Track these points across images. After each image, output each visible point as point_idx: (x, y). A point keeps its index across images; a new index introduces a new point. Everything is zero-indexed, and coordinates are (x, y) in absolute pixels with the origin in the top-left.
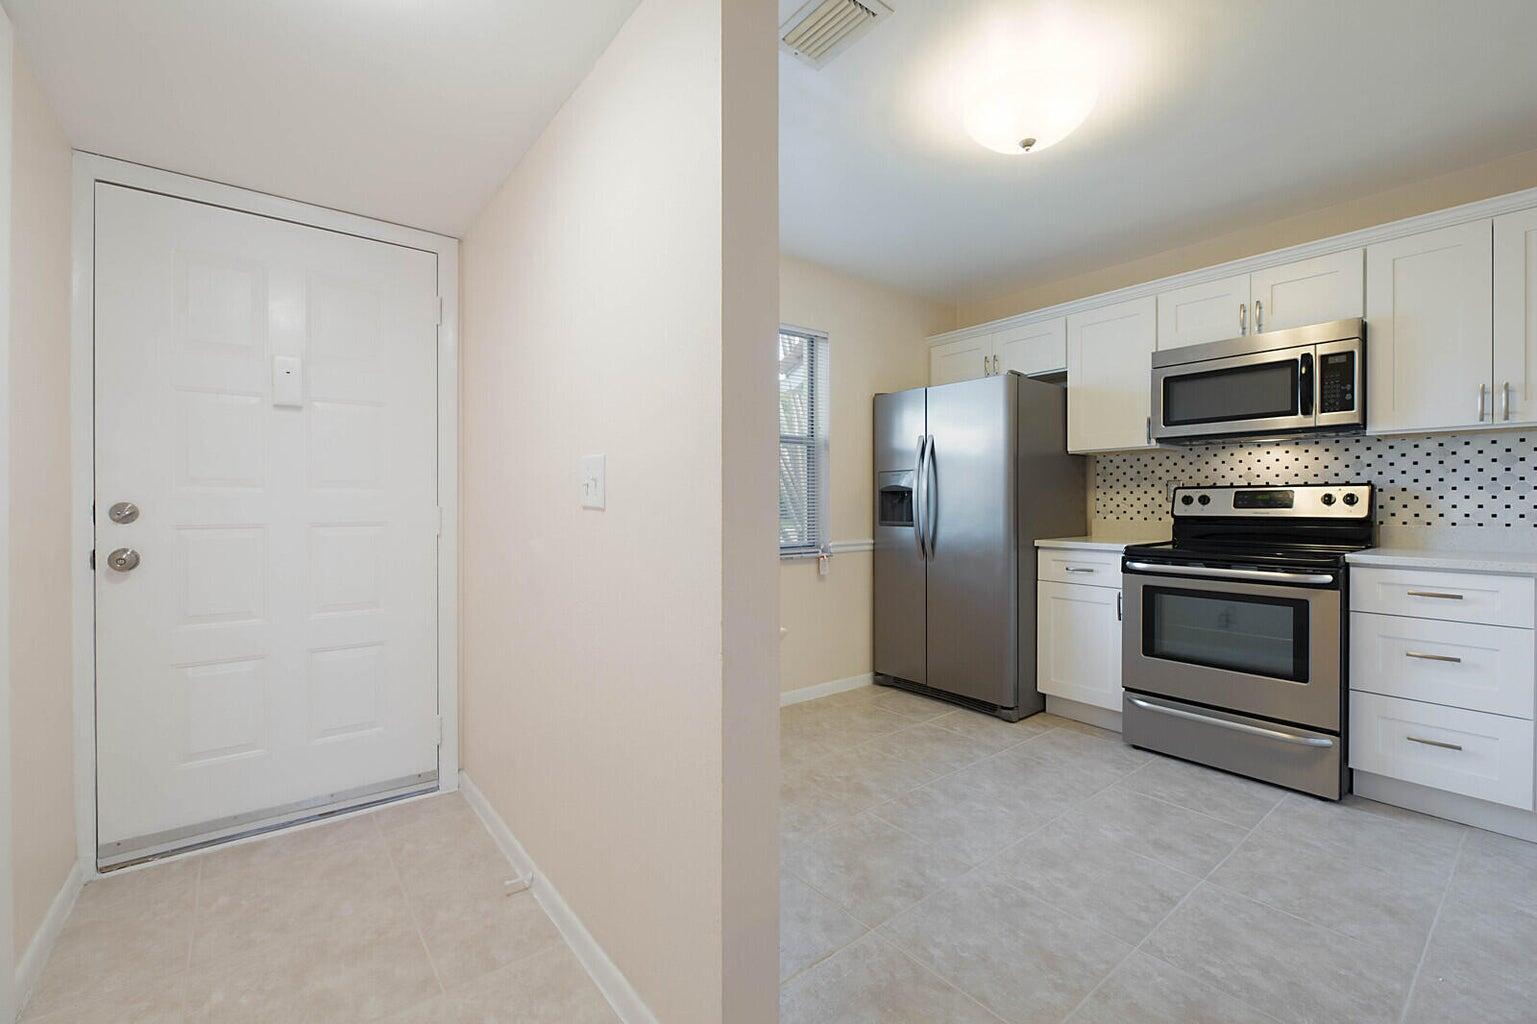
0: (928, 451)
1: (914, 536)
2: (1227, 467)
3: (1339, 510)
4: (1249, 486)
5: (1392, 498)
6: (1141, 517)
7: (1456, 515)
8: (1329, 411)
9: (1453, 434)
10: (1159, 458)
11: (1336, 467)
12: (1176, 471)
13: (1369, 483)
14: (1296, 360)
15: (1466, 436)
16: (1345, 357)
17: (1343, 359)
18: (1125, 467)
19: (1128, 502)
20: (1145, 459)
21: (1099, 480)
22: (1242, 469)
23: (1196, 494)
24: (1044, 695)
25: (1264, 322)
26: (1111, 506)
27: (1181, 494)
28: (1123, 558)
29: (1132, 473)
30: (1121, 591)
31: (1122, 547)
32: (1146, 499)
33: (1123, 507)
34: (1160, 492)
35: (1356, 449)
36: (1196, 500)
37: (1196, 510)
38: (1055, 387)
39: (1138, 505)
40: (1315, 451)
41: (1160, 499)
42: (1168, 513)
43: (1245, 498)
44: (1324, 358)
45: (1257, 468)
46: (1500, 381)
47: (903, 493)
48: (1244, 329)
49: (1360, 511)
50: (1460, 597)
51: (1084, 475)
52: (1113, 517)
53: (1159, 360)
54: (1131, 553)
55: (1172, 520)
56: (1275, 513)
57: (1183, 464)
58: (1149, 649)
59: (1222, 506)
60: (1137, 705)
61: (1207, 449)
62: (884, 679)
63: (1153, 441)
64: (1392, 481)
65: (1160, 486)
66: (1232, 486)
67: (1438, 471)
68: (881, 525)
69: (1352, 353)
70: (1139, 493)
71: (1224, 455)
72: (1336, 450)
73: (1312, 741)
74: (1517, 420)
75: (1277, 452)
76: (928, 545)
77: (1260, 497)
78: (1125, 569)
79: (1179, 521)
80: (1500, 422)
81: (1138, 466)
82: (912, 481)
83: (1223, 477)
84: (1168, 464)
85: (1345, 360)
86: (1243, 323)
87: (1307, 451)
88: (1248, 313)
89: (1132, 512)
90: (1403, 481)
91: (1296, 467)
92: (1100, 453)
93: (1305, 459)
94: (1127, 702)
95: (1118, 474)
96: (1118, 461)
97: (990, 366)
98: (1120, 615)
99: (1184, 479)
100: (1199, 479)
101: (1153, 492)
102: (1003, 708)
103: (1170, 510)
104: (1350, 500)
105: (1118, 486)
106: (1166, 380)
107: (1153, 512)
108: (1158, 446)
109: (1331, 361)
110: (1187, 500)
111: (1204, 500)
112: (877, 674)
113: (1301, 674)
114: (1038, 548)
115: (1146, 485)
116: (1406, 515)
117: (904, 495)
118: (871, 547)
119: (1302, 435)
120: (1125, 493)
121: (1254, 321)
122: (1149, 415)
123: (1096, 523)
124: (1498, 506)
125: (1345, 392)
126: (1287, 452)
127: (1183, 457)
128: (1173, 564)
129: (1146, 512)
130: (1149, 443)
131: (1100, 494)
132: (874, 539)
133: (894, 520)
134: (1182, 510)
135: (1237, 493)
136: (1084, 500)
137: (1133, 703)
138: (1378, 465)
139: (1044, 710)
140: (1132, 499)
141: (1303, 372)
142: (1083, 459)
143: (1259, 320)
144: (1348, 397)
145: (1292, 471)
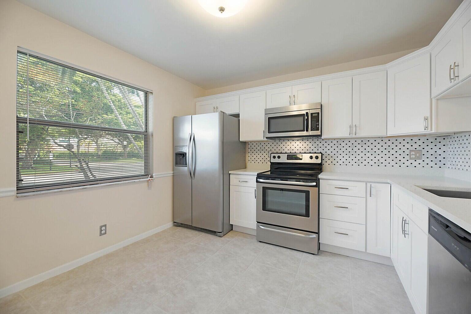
0: (192, 139)
1: (187, 170)
2: (284, 147)
3: (314, 161)
4: (291, 153)
5: (326, 157)
6: (261, 162)
7: (341, 163)
8: (313, 131)
9: (340, 139)
10: (267, 144)
11: (313, 147)
12: (271, 148)
13: (321, 153)
14: (304, 114)
15: (343, 139)
16: (317, 114)
17: (316, 115)
18: (257, 146)
19: (258, 157)
20: (262, 144)
21: (249, 150)
22: (288, 147)
23: (277, 155)
24: (232, 225)
25: (295, 102)
26: (253, 158)
27: (273, 155)
28: (256, 177)
29: (259, 148)
30: (256, 188)
31: (256, 174)
32: (263, 157)
33: (256, 159)
34: (267, 154)
35: (318, 142)
36: (277, 157)
37: (277, 160)
38: (236, 119)
39: (261, 159)
40: (308, 143)
41: (267, 157)
42: (269, 161)
43: (290, 157)
44: (312, 114)
45: (293, 148)
46: (354, 124)
47: (184, 154)
48: (290, 103)
49: (319, 161)
50: (348, 189)
51: (245, 148)
52: (253, 162)
53: (267, 111)
54: (259, 176)
55: (270, 163)
56: (298, 161)
57: (273, 146)
58: (264, 209)
59: (284, 159)
60: (261, 228)
61: (279, 141)
62: (177, 224)
63: (265, 138)
64: (326, 152)
65: (267, 152)
66: (286, 153)
67: (337, 149)
68: (175, 166)
69: (319, 113)
70: (261, 154)
71: (284, 143)
72: (313, 142)
73: (311, 236)
74: (358, 136)
75: (298, 143)
76: (192, 174)
77: (294, 156)
78: (257, 182)
79: (272, 164)
80: (354, 136)
81: (261, 146)
82: (186, 150)
83: (284, 150)
84: (269, 146)
85: (317, 115)
86: (290, 102)
87: (305, 143)
88: (291, 99)
89: (259, 161)
90: (329, 152)
91: (303, 147)
92: (249, 141)
93: (305, 145)
94: (258, 226)
95: (255, 148)
96: (255, 144)
97: (215, 109)
98: (255, 196)
99: (273, 151)
100: (277, 150)
101: (265, 154)
102: (218, 232)
103: (269, 160)
104: (317, 158)
105: (255, 152)
106: (269, 118)
107: (265, 161)
108: (266, 140)
109: (314, 115)
110: (274, 157)
111: (279, 157)
112: (174, 222)
113: (307, 215)
114: (230, 174)
115: (263, 152)
116: (329, 162)
117: (184, 155)
118: (172, 175)
119: (305, 138)
120: (257, 154)
121: (293, 102)
122: (264, 130)
123: (249, 164)
124: (350, 160)
125: (317, 125)
126: (300, 143)
127: (273, 143)
128: (271, 180)
129: (263, 161)
130: (264, 138)
131: (249, 155)
132: (173, 171)
133: (180, 164)
134: (273, 161)
135: (288, 155)
136: (245, 157)
137: (259, 227)
138: (323, 147)
139: (232, 230)
140: (259, 156)
141: (306, 118)
142: (245, 143)
143: (294, 101)
144: (318, 126)
145: (302, 149)
